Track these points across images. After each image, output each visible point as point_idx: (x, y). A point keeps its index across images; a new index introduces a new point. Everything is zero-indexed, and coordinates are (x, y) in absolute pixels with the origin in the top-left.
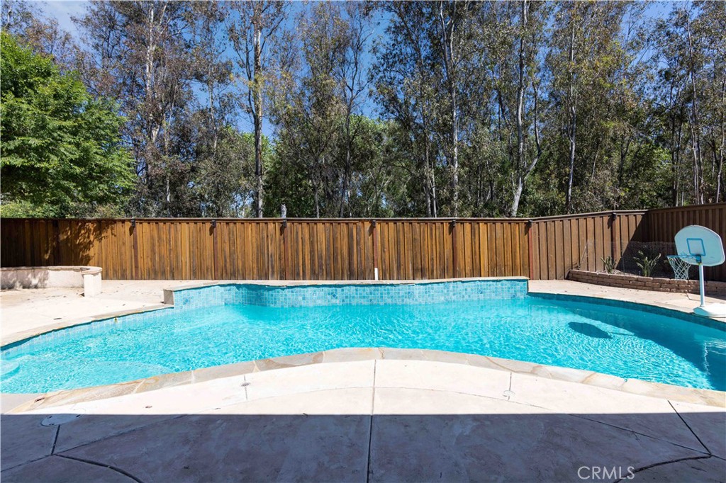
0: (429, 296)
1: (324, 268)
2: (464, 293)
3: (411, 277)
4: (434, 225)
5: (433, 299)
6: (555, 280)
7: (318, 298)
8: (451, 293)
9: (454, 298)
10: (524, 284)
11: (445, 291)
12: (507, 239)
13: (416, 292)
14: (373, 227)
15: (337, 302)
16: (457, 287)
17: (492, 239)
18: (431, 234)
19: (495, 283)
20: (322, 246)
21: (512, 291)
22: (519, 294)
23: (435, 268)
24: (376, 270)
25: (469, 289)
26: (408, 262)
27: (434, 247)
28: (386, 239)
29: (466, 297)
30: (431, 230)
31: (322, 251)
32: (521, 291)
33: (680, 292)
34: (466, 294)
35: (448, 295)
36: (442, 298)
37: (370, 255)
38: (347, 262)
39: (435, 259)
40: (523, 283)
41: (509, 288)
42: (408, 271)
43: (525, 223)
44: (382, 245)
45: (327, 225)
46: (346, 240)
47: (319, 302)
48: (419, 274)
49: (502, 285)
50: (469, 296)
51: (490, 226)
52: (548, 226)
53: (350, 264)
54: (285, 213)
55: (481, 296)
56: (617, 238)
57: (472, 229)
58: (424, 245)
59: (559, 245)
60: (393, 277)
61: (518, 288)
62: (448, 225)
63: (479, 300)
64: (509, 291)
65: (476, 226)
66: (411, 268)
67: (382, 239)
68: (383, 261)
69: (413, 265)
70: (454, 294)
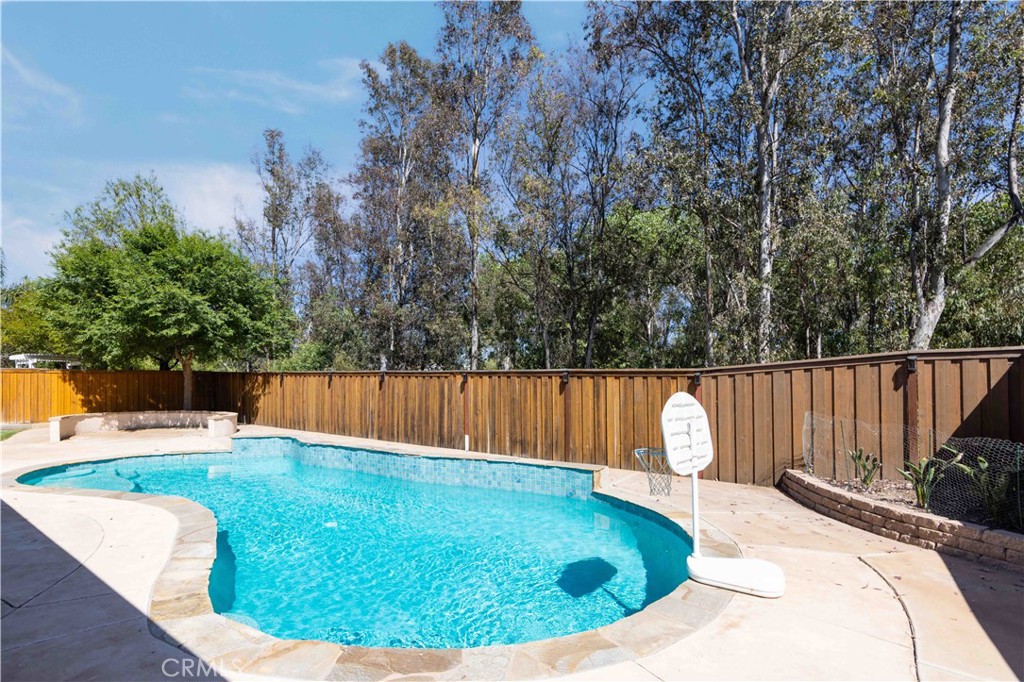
0: (439, 474)
1: (416, 429)
2: (491, 478)
3: (508, 452)
4: (539, 380)
5: (444, 479)
6: (749, 485)
7: (336, 460)
8: (471, 476)
9: (475, 482)
10: (588, 478)
11: (462, 471)
12: (653, 404)
13: (423, 468)
14: (465, 382)
15: (351, 466)
16: (481, 468)
17: (627, 402)
18: (535, 392)
19: (540, 470)
20: (414, 404)
21: (568, 485)
22: (579, 492)
23: (539, 442)
24: (467, 437)
25: (499, 474)
26: (505, 430)
27: (539, 411)
28: (479, 399)
29: (494, 484)
30: (535, 386)
31: (415, 410)
32: (583, 489)
33: (918, 545)
34: (494, 479)
35: (467, 477)
36: (457, 480)
37: (461, 418)
38: (437, 424)
39: (539, 428)
40: (586, 475)
41: (563, 480)
42: (505, 443)
43: (689, 378)
44: (475, 405)
45: (420, 378)
46: (438, 396)
47: (337, 464)
48: (518, 447)
49: (553, 474)
50: (499, 484)
51: (625, 381)
52: (737, 382)
53: (441, 427)
54: (384, 365)
55: (518, 487)
56: (920, 411)
57: (596, 387)
58: (525, 408)
59: (763, 419)
60: (486, 448)
61: (578, 482)
62: (559, 381)
63: (514, 491)
64: (563, 485)
65: (602, 381)
66: (508, 438)
67: (476, 397)
68: (476, 426)
69: (511, 434)
70: (476, 478)
